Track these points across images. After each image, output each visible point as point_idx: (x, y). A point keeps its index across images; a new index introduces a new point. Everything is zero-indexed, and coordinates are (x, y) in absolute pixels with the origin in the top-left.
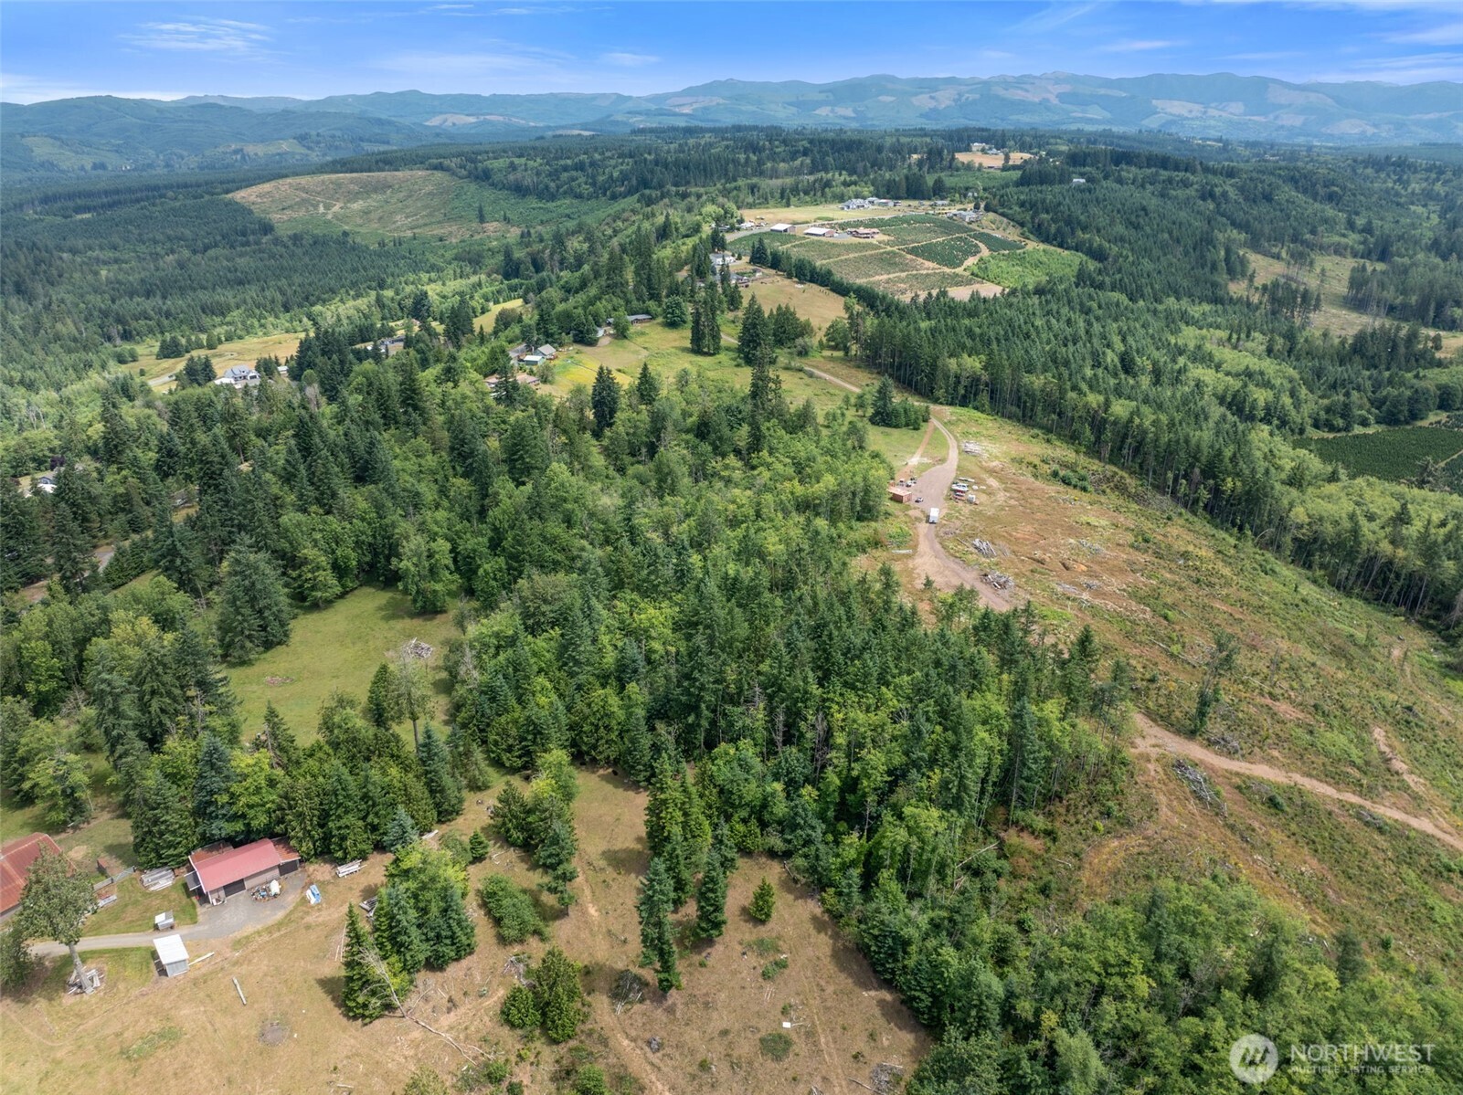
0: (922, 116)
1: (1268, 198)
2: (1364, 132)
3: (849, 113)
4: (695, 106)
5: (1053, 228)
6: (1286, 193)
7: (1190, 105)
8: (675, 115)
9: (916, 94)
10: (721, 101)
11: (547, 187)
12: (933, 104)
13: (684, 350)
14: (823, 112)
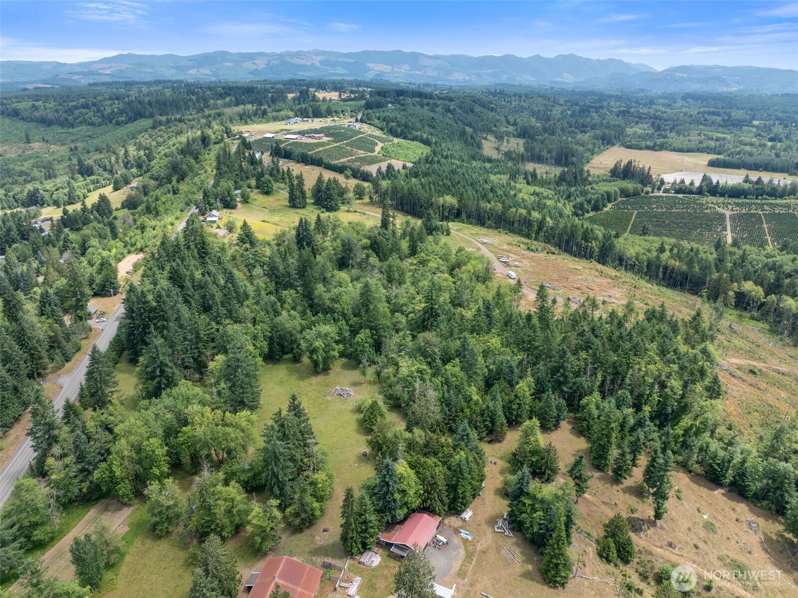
0: (250, 73)
1: (472, 111)
2: (465, 79)
3: (208, 72)
4: (112, 69)
5: (399, 130)
6: (478, 109)
7: (386, 66)
8: (101, 74)
9: (244, 62)
10: (129, 66)
11: (66, 120)
12: (255, 67)
13: (286, 206)
14: (193, 72)
